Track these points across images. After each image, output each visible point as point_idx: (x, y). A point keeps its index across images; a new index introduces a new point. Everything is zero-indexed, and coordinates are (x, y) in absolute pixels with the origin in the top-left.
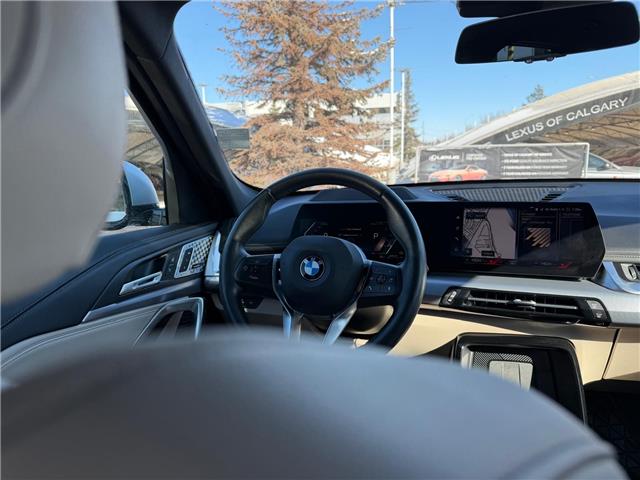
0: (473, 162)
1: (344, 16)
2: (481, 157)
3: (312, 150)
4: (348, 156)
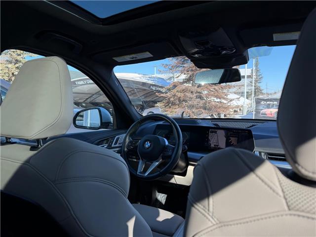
3: (201, 98)
4: (219, 100)
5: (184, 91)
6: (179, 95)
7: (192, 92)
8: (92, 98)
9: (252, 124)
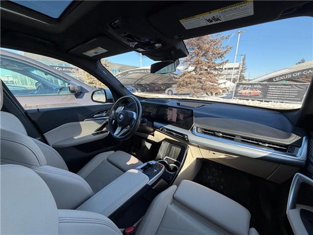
0: (256, 88)
1: (216, 39)
2: (260, 86)
3: (200, 82)
4: (212, 84)
5: (190, 77)
6: (186, 80)
7: (195, 78)
8: (138, 82)
9: (202, 104)
